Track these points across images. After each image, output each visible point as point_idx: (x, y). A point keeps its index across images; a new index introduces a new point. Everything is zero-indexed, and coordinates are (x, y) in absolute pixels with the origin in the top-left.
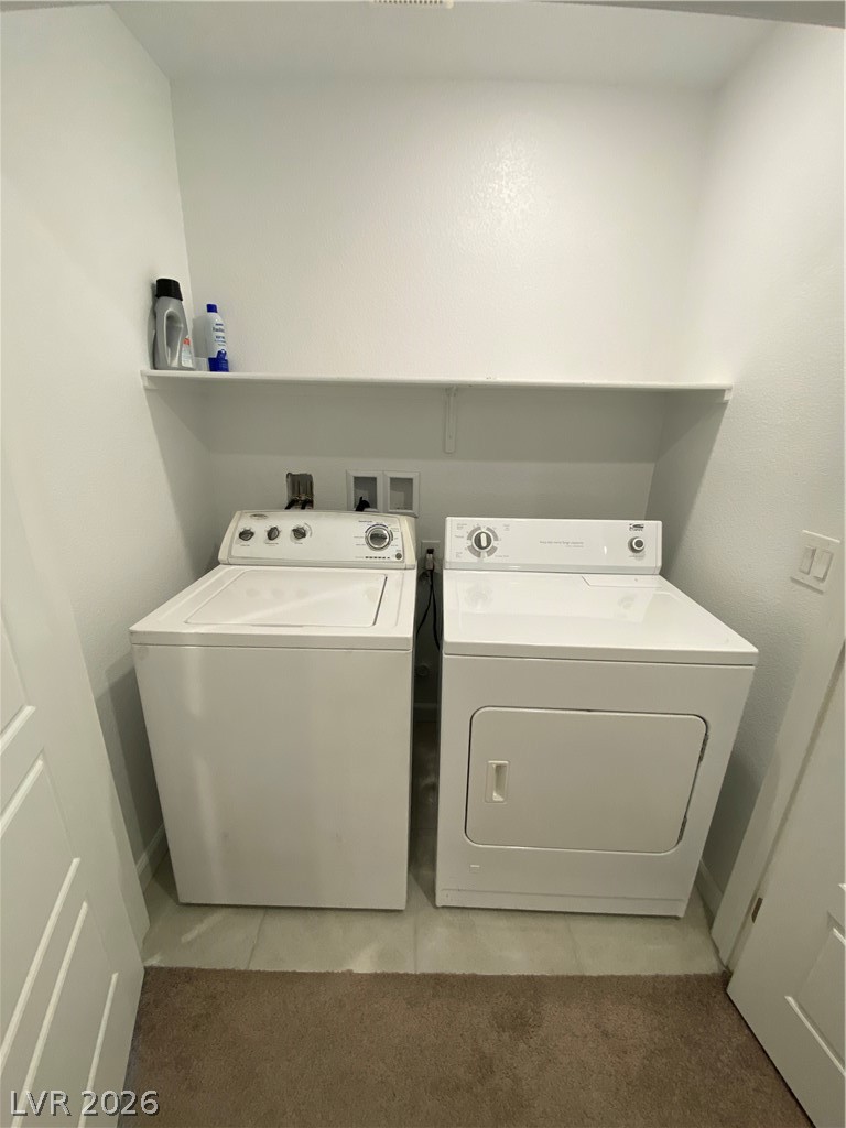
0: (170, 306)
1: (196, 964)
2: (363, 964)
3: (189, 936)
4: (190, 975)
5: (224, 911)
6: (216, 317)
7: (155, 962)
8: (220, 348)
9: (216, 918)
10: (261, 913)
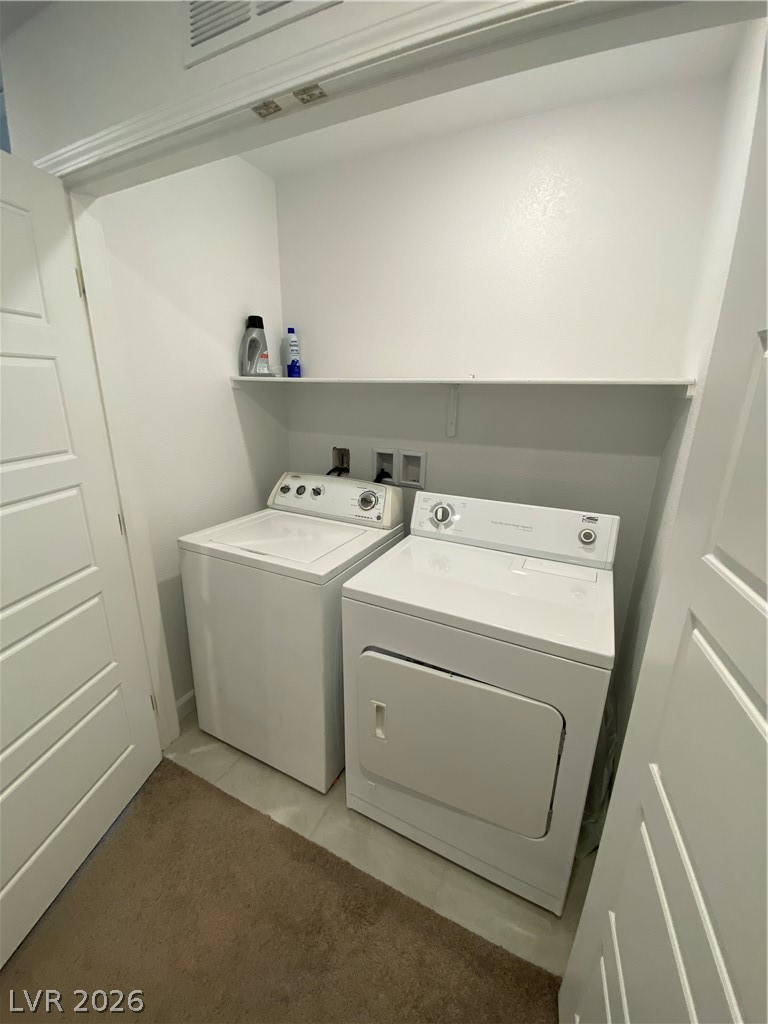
0: (255, 333)
1: (190, 768)
2: (280, 816)
3: (194, 751)
4: (184, 773)
5: (221, 744)
6: (293, 337)
7: (170, 756)
8: (293, 358)
9: (214, 746)
10: (240, 754)
